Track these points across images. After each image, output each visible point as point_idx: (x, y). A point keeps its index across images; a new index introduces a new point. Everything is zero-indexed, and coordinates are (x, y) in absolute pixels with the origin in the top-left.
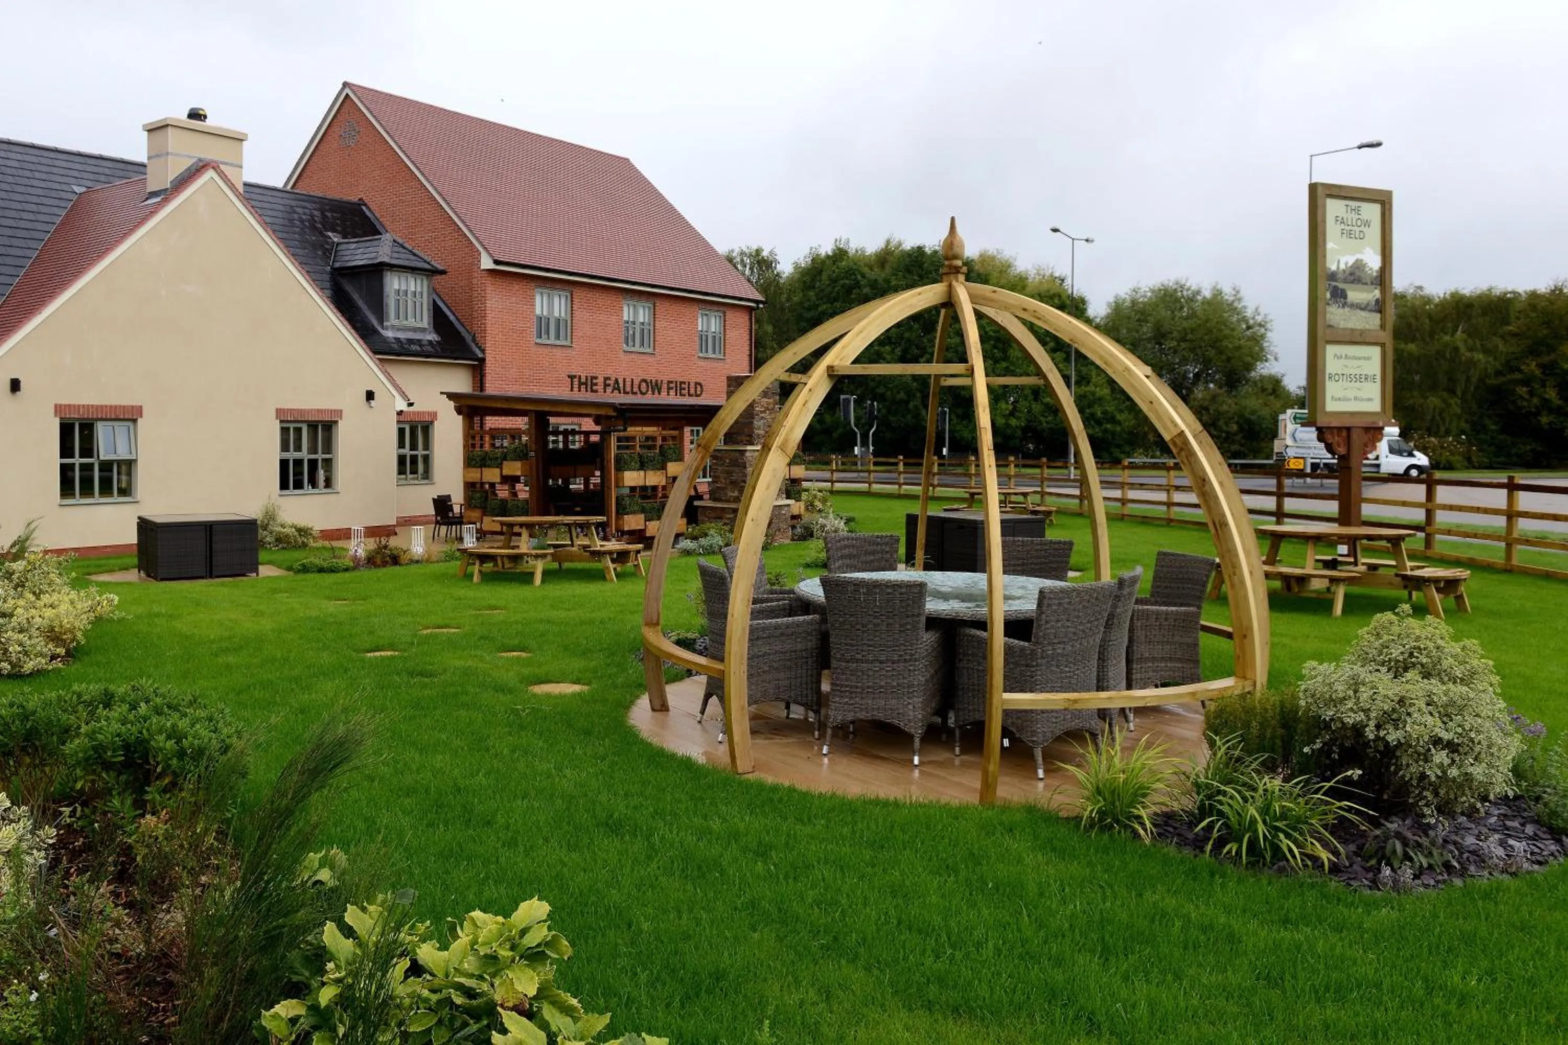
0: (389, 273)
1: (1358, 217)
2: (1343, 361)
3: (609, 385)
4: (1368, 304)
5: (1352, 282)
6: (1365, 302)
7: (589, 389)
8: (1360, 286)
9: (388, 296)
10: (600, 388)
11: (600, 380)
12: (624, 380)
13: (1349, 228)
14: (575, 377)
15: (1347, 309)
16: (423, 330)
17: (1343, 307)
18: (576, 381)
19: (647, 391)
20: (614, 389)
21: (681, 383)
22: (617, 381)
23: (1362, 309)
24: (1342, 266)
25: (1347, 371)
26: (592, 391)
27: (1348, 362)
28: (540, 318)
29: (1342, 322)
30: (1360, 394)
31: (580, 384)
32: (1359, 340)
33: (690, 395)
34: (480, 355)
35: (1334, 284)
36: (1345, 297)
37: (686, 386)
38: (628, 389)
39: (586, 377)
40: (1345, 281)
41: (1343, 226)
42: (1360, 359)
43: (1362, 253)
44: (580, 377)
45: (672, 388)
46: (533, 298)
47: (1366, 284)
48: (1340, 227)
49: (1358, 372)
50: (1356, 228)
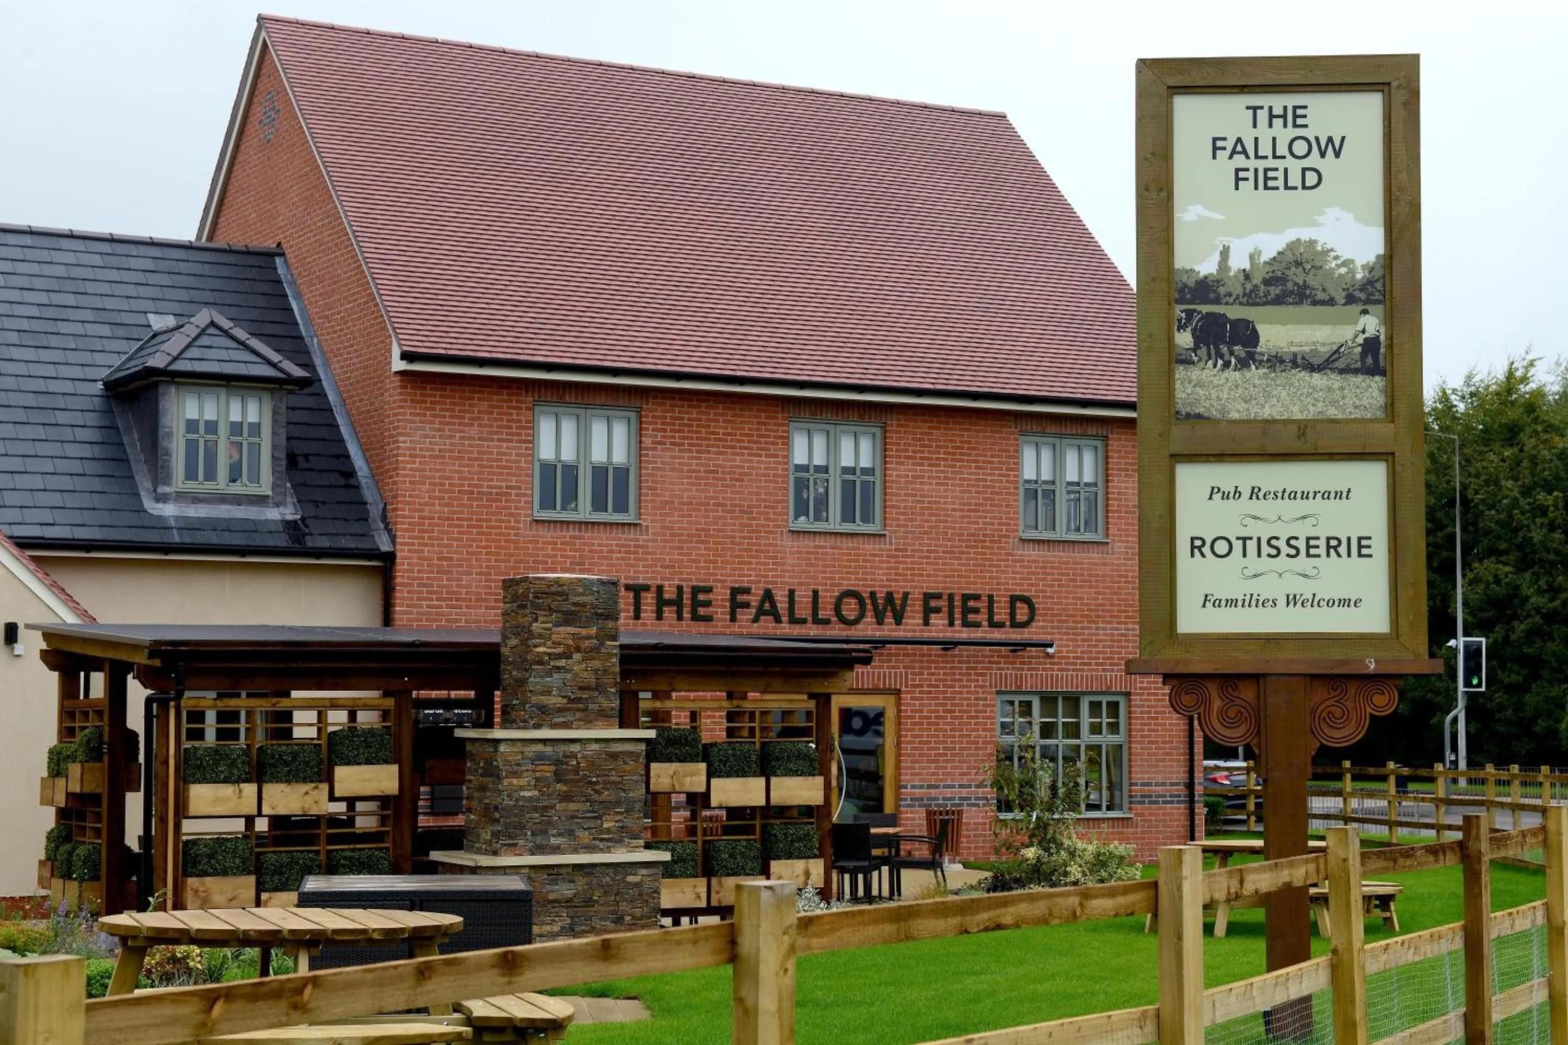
0: (173, 389)
1: (1293, 132)
2: (1245, 505)
3: (747, 605)
4: (1337, 353)
5: (1278, 301)
6: (1325, 350)
7: (686, 615)
8: (1306, 309)
9: (170, 435)
10: (720, 612)
11: (721, 595)
12: (791, 593)
13: (1261, 165)
14: (647, 588)
15: (1253, 372)
16: (260, 500)
17: (1243, 364)
18: (649, 599)
19: (862, 615)
20: (761, 612)
21: (966, 598)
22: (768, 595)
23: (1312, 368)
24: (1239, 262)
25: (1254, 530)
26: (695, 617)
27: (1257, 507)
28: (548, 469)
29: (1241, 406)
30: (1305, 589)
31: (661, 603)
32: (1299, 446)
33: (993, 624)
34: (385, 547)
35: (1205, 309)
36: (1252, 338)
37: (982, 605)
38: (803, 612)
39: (680, 589)
40: (1251, 298)
41: (1240, 161)
42: (1305, 496)
43: (1316, 224)
44: (660, 589)
45: (938, 610)
46: (531, 427)
47: (1331, 302)
48: (1226, 166)
49: (1303, 531)
50: (1290, 162)
